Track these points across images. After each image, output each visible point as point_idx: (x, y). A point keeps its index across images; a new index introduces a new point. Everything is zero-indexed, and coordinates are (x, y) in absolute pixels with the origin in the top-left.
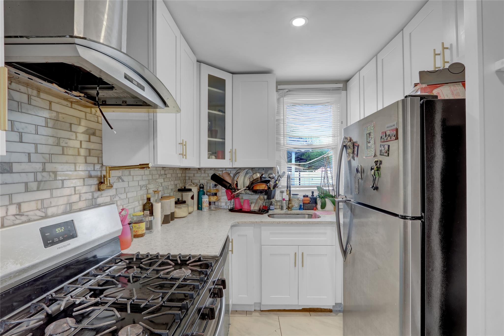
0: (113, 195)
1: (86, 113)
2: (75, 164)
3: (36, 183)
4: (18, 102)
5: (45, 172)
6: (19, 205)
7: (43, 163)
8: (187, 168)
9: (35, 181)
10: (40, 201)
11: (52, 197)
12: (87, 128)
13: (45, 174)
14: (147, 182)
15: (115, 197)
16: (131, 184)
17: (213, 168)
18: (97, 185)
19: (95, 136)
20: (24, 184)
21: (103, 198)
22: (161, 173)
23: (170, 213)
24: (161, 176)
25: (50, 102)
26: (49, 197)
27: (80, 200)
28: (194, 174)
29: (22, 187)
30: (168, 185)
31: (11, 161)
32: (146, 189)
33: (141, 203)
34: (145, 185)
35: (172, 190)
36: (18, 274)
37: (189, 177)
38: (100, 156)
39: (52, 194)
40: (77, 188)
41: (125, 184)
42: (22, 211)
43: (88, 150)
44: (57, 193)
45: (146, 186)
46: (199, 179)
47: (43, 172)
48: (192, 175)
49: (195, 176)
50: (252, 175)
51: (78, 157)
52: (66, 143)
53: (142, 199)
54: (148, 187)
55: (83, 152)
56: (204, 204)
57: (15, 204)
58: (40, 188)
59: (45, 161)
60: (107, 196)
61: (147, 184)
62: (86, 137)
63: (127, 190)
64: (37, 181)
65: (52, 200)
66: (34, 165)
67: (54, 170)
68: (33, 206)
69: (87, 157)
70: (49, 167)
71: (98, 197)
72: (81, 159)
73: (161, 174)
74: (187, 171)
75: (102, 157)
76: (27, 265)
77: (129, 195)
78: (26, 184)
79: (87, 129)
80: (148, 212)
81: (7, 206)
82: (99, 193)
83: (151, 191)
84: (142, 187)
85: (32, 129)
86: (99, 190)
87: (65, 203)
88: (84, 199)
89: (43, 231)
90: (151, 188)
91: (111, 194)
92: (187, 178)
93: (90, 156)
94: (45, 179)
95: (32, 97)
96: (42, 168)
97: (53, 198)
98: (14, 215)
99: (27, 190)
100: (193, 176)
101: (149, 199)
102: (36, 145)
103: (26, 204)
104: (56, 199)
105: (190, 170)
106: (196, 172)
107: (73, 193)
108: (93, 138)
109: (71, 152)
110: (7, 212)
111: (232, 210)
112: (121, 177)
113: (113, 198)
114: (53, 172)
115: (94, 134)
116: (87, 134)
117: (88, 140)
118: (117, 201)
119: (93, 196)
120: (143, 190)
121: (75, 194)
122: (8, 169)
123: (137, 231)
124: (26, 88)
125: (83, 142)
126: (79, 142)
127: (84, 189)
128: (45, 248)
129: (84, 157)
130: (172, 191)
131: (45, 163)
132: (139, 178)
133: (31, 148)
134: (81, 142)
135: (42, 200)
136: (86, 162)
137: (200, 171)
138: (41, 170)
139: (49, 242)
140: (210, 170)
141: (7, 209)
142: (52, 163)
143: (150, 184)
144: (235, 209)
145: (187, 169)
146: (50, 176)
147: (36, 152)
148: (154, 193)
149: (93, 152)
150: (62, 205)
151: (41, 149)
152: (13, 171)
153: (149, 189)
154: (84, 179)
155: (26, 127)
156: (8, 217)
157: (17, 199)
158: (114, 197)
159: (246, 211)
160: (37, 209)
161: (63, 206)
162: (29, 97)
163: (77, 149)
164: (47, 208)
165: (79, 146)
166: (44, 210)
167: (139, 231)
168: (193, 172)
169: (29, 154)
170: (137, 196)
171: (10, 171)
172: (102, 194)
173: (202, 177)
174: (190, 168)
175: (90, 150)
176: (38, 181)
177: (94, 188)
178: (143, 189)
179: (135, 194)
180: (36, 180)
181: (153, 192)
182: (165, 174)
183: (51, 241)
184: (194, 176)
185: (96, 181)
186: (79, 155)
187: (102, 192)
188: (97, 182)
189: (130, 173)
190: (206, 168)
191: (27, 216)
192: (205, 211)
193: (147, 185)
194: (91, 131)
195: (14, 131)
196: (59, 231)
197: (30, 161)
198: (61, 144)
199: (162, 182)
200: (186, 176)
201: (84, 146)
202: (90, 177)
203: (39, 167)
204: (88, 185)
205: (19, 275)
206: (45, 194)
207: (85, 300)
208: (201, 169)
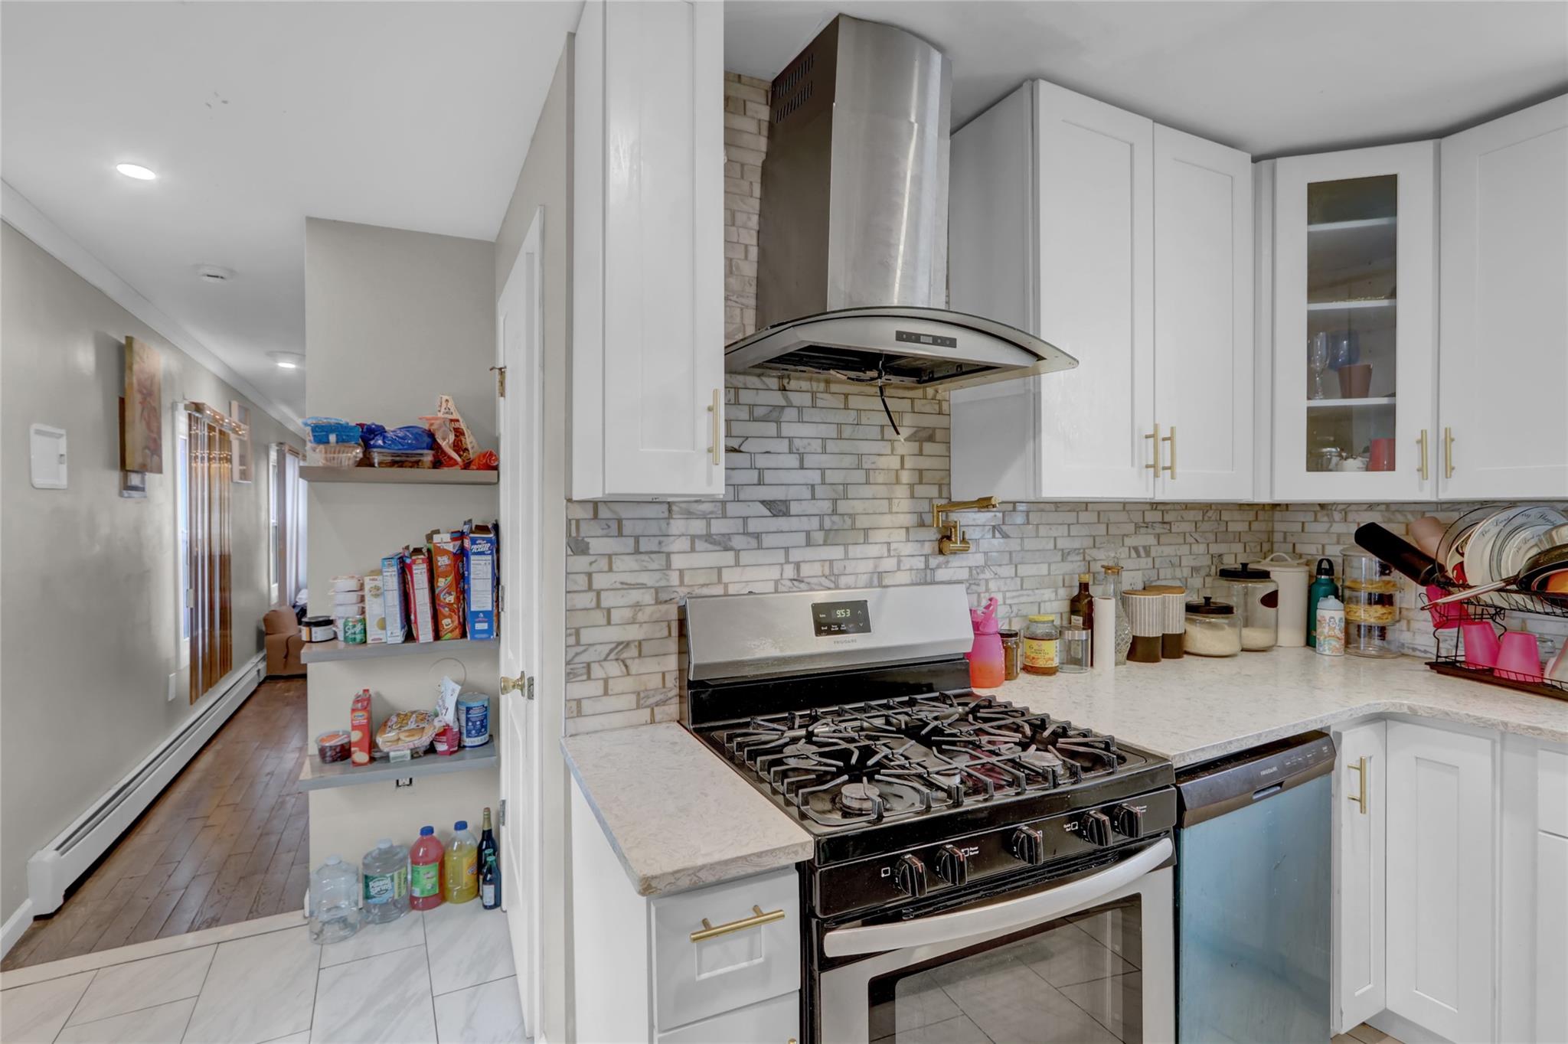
0: (978, 567)
1: (912, 399)
2: (890, 499)
3: (822, 533)
4: (798, 407)
5: (836, 514)
6: (797, 566)
7: (833, 499)
8: (1279, 505)
9: (820, 530)
10: (828, 562)
11: (846, 558)
12: (915, 429)
13: (835, 518)
14: (1089, 542)
15: (983, 572)
16: (1030, 544)
17: (1378, 504)
18: (937, 542)
19: (934, 442)
20: (805, 533)
21: (950, 569)
22: (1146, 520)
23: (1161, 635)
24: (1147, 527)
25: (846, 396)
26: (843, 557)
27: (899, 569)
28: (1303, 523)
29: (801, 538)
30: (1179, 554)
31: (789, 498)
32: (1081, 561)
33: (1063, 593)
34: (1079, 549)
35: (1195, 570)
36: (776, 662)
37: (1285, 533)
38: (946, 481)
39: (846, 552)
40: (893, 546)
41: (1014, 545)
42: (802, 575)
43: (917, 472)
44: (855, 551)
45: (1084, 553)
46: (1323, 543)
47: (832, 515)
48: (1298, 527)
49: (1306, 529)
50: (1546, 533)
51: (897, 487)
52: (874, 463)
53: (1066, 585)
54: (1089, 555)
55: (906, 477)
56: (1324, 627)
57: (792, 563)
58: (829, 542)
59: (836, 496)
60: (961, 567)
61: (1087, 548)
62: (914, 447)
63: (1016, 558)
64: (823, 530)
65: (847, 563)
66: (820, 503)
67: (851, 512)
68: (817, 567)
69: (915, 486)
70: (843, 506)
71: (939, 567)
72: (901, 492)
73: (1144, 522)
74: (1278, 515)
75: (949, 484)
76: (788, 653)
77: (1023, 570)
78: (808, 533)
79: (915, 432)
80: (1078, 620)
81: (782, 564)
82: (941, 558)
83: (1097, 567)
84: (1069, 553)
85: (816, 445)
86: (941, 552)
87: (870, 570)
88: (908, 567)
89: (817, 608)
90: (1100, 558)
91: (972, 564)
92: (1278, 537)
93: (921, 483)
94: (835, 528)
95: (818, 395)
96: (831, 509)
97: (848, 559)
98: (791, 580)
99: (809, 543)
100: (1300, 530)
101: (1084, 587)
102: (823, 470)
103: (808, 564)
104: (853, 563)
105: (1287, 510)
106: (1310, 517)
107: (886, 554)
108: (928, 447)
109: (880, 478)
110: (782, 575)
111: (1444, 667)
112: (1001, 528)
113: (978, 574)
114: (850, 515)
115: (931, 439)
116: (916, 441)
117: (917, 452)
118: (987, 581)
119: (927, 562)
120: (1072, 562)
121: (889, 556)
122: (784, 510)
123: (1033, 658)
124: (809, 383)
125: (906, 459)
126: (899, 458)
127: (909, 548)
128: (817, 636)
129: (908, 486)
130: (1194, 575)
131: (836, 499)
132: (1057, 531)
133: (815, 477)
134: (902, 457)
135: (831, 562)
136: (912, 497)
137: (1328, 515)
138: (830, 511)
139: (823, 628)
140: (1366, 510)
141: (782, 570)
142: (847, 499)
143: (1099, 548)
144: (1463, 666)
145: (1278, 508)
146: (844, 521)
147: (823, 483)
148: (1106, 573)
149: (927, 476)
150: (864, 573)
151: (831, 477)
152: (792, 513)
153: (1095, 560)
154: (907, 529)
155: (809, 444)
156: (782, 581)
157: (796, 555)
158: (978, 571)
159: (1509, 680)
160: (823, 575)
161: (865, 575)
162: (814, 394)
163: (894, 473)
164: (838, 575)
165: (898, 466)
166: (833, 579)
167: (1038, 658)
168: (1301, 517)
169: (813, 486)
170: (1049, 574)
171: (786, 514)
172: (948, 562)
173: (1333, 533)
174: (1287, 505)
175: (921, 471)
176: (826, 530)
177: (928, 548)
178: (1070, 558)
179: (1043, 569)
180: (822, 528)
181: (1103, 570)
182: (1165, 523)
183: (826, 628)
184: (1303, 531)
185: (935, 534)
186: (898, 482)
187: (951, 558)
188: (939, 536)
189: (1028, 519)
190: (1350, 504)
191: (808, 583)
192: (1327, 652)
193: (1086, 551)
194: (924, 434)
195: (793, 453)
196: (842, 615)
197: (813, 498)
198: (865, 466)
199: (1150, 546)
200: (1275, 529)
201: (907, 465)
202: (922, 524)
203: (826, 506)
204: (917, 541)
205: (779, 665)
206: (836, 552)
207: (857, 738)
208: (1330, 507)
